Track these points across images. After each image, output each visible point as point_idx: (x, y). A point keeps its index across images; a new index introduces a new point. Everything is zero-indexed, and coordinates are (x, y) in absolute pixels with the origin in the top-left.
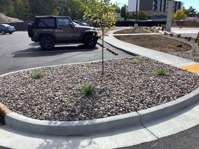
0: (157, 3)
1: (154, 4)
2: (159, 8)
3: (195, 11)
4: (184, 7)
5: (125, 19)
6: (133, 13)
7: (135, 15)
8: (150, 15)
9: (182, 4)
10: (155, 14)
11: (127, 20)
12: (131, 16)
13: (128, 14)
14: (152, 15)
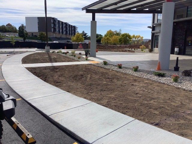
0: (55, 26)
1: (52, 26)
2: (57, 30)
3: (87, 35)
4: (78, 32)
5: (24, 39)
6: (32, 34)
7: (34, 36)
8: (50, 37)
9: (76, 28)
10: (54, 35)
11: (27, 40)
12: (30, 36)
13: (27, 34)
14: (52, 37)
